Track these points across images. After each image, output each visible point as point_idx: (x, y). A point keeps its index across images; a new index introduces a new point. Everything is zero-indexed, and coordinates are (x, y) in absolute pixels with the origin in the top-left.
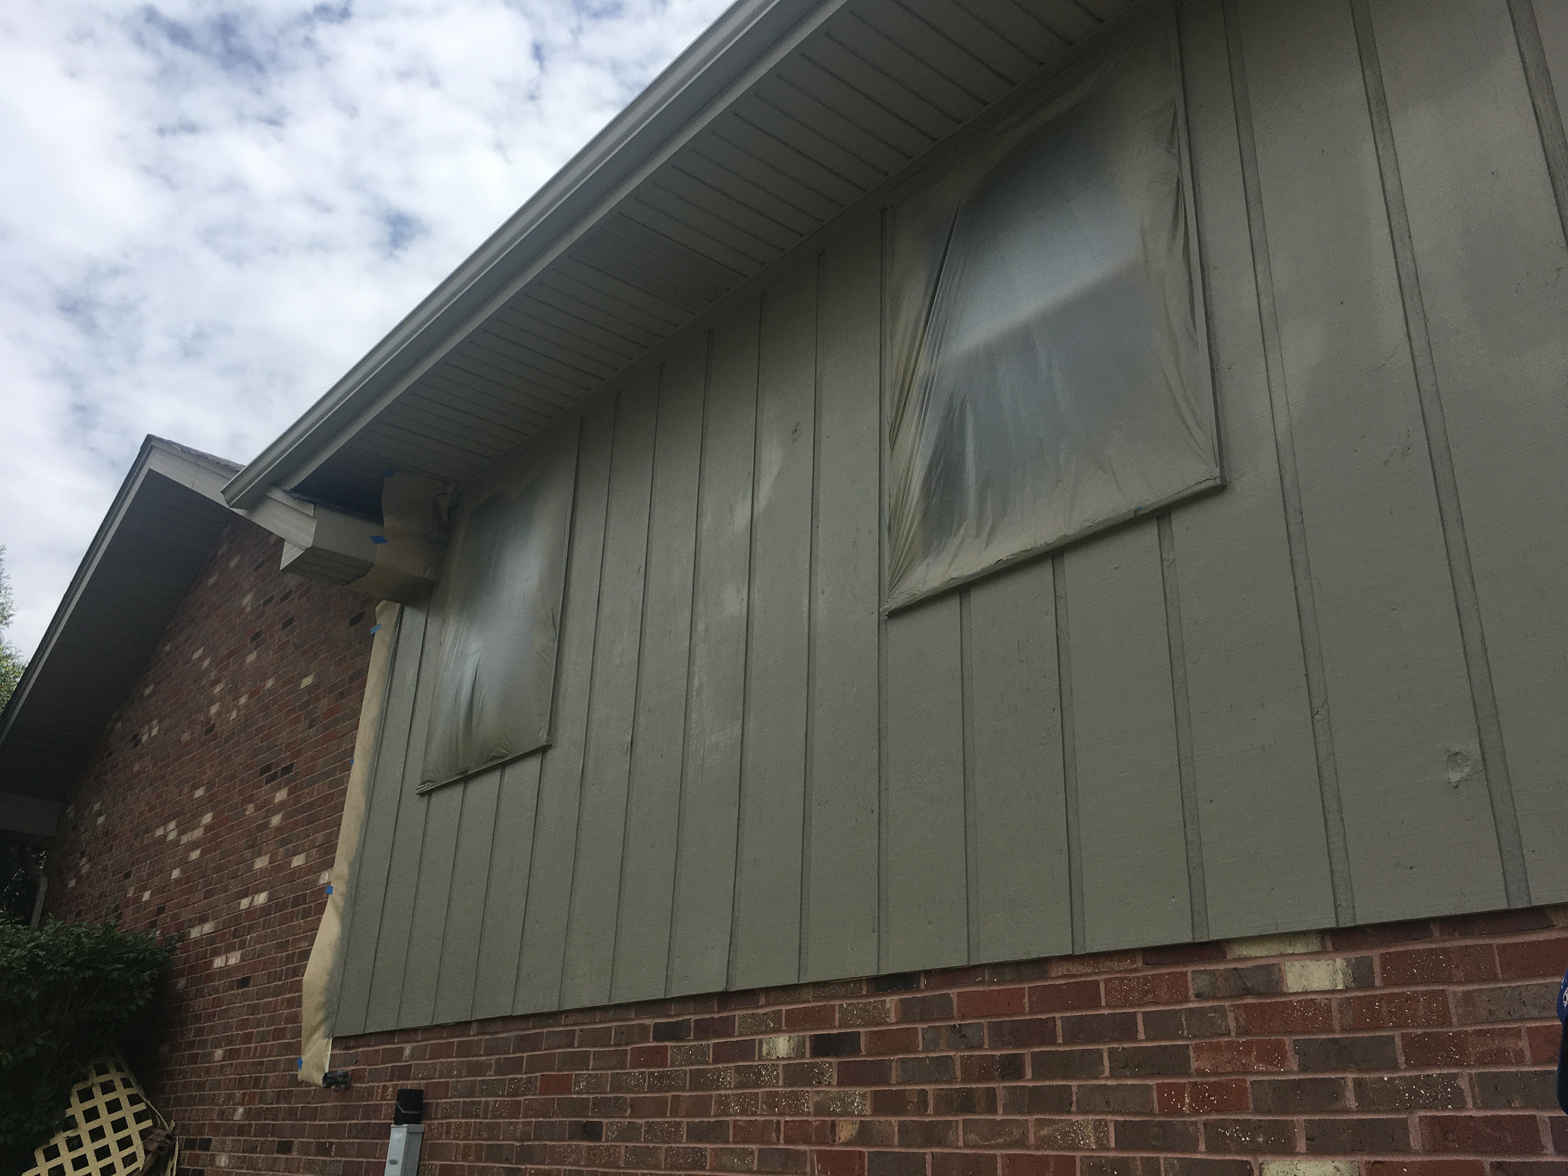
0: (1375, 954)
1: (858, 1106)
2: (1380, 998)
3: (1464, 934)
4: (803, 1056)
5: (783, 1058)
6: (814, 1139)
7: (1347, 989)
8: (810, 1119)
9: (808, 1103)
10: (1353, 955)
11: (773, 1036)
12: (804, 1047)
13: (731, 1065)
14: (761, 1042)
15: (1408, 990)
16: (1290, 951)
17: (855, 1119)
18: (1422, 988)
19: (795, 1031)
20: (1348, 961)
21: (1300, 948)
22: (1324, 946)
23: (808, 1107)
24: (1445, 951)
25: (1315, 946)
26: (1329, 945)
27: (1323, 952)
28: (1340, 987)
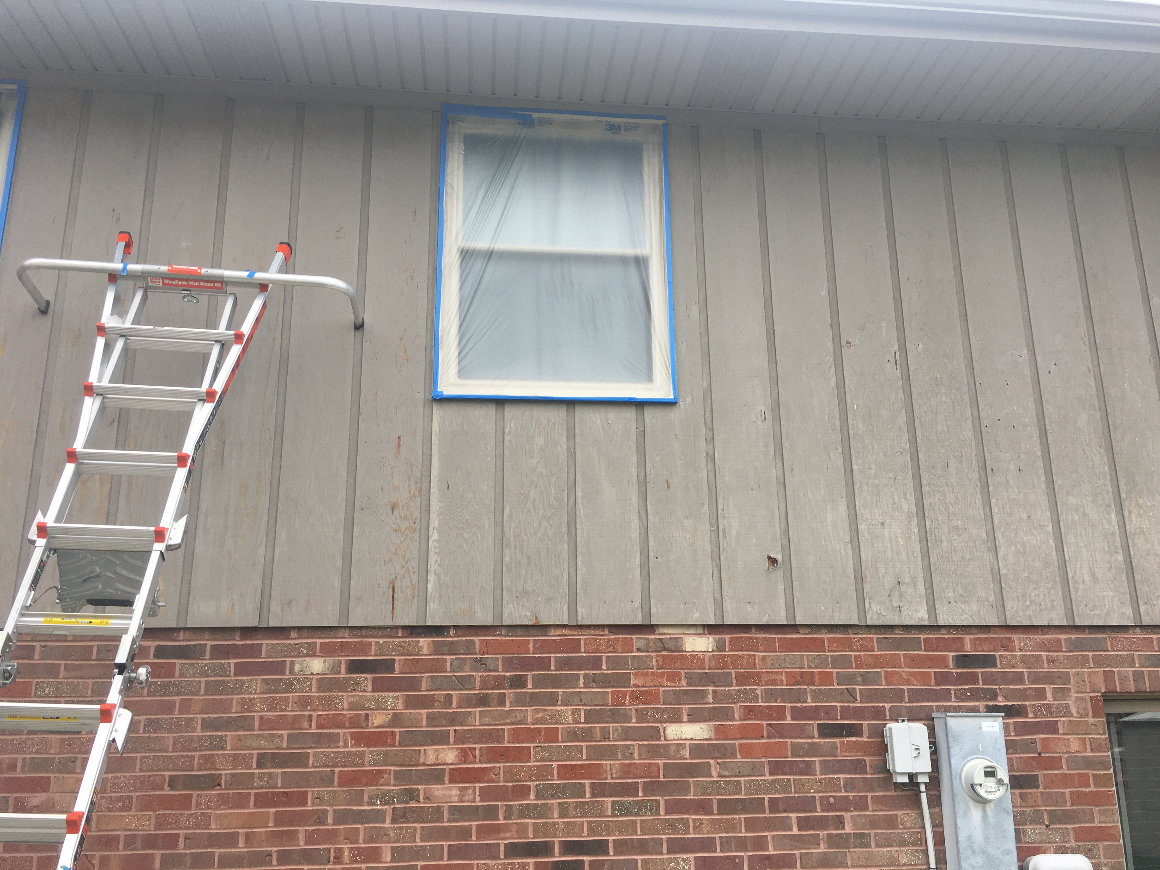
0: (727, 637)
1: (391, 704)
2: (728, 656)
3: (765, 632)
4: (339, 673)
5: (317, 674)
6: (347, 725)
7: (713, 651)
8: (344, 712)
9: (342, 702)
10: (717, 637)
11: (307, 659)
12: (340, 667)
13: (258, 677)
14: (292, 663)
15: (740, 653)
16: (688, 632)
17: (388, 712)
18: (746, 653)
19: (331, 656)
20: (715, 639)
21: (692, 631)
22: (704, 631)
23: (342, 705)
24: (757, 638)
25: (700, 631)
26: (706, 632)
27: (704, 634)
28: (710, 650)
